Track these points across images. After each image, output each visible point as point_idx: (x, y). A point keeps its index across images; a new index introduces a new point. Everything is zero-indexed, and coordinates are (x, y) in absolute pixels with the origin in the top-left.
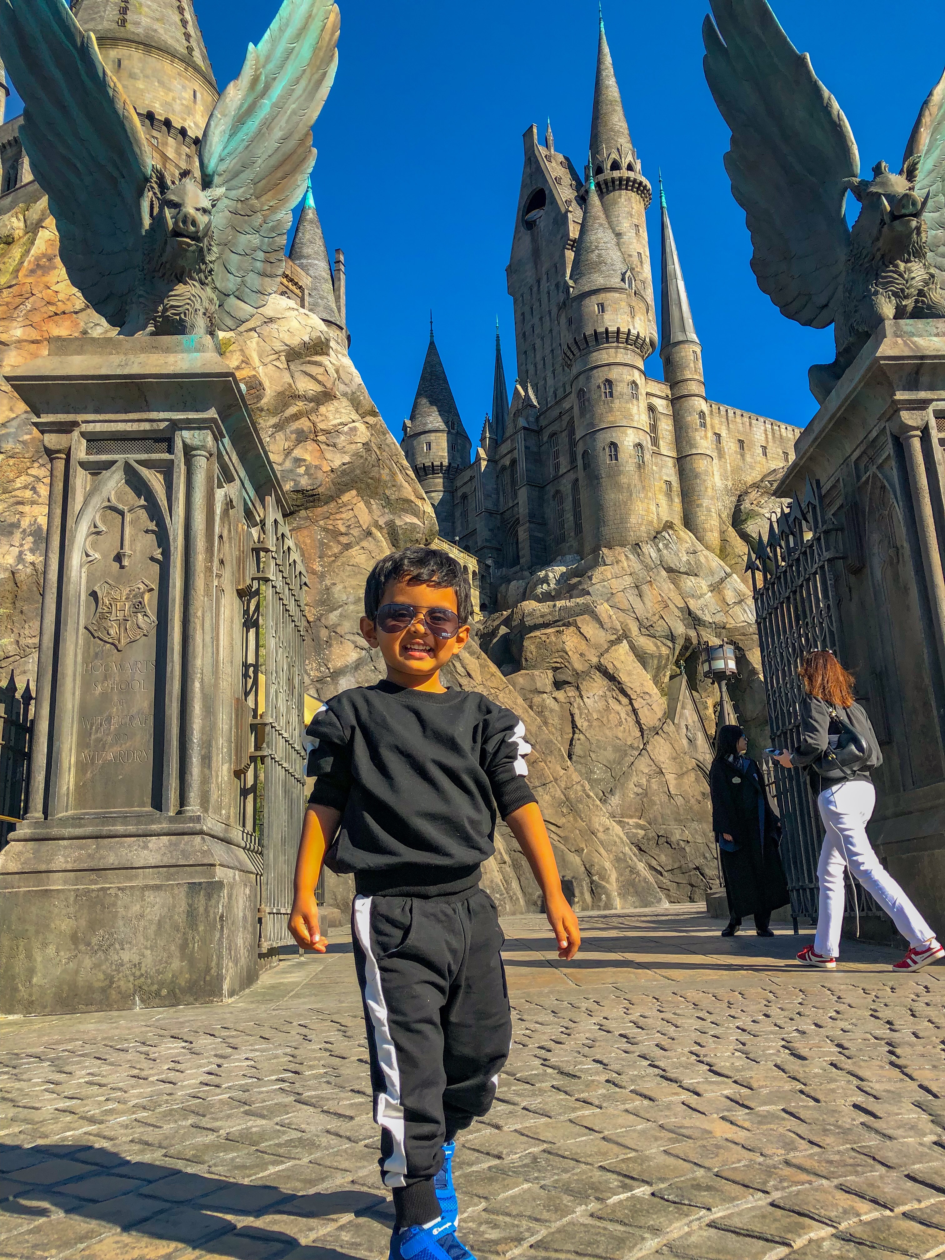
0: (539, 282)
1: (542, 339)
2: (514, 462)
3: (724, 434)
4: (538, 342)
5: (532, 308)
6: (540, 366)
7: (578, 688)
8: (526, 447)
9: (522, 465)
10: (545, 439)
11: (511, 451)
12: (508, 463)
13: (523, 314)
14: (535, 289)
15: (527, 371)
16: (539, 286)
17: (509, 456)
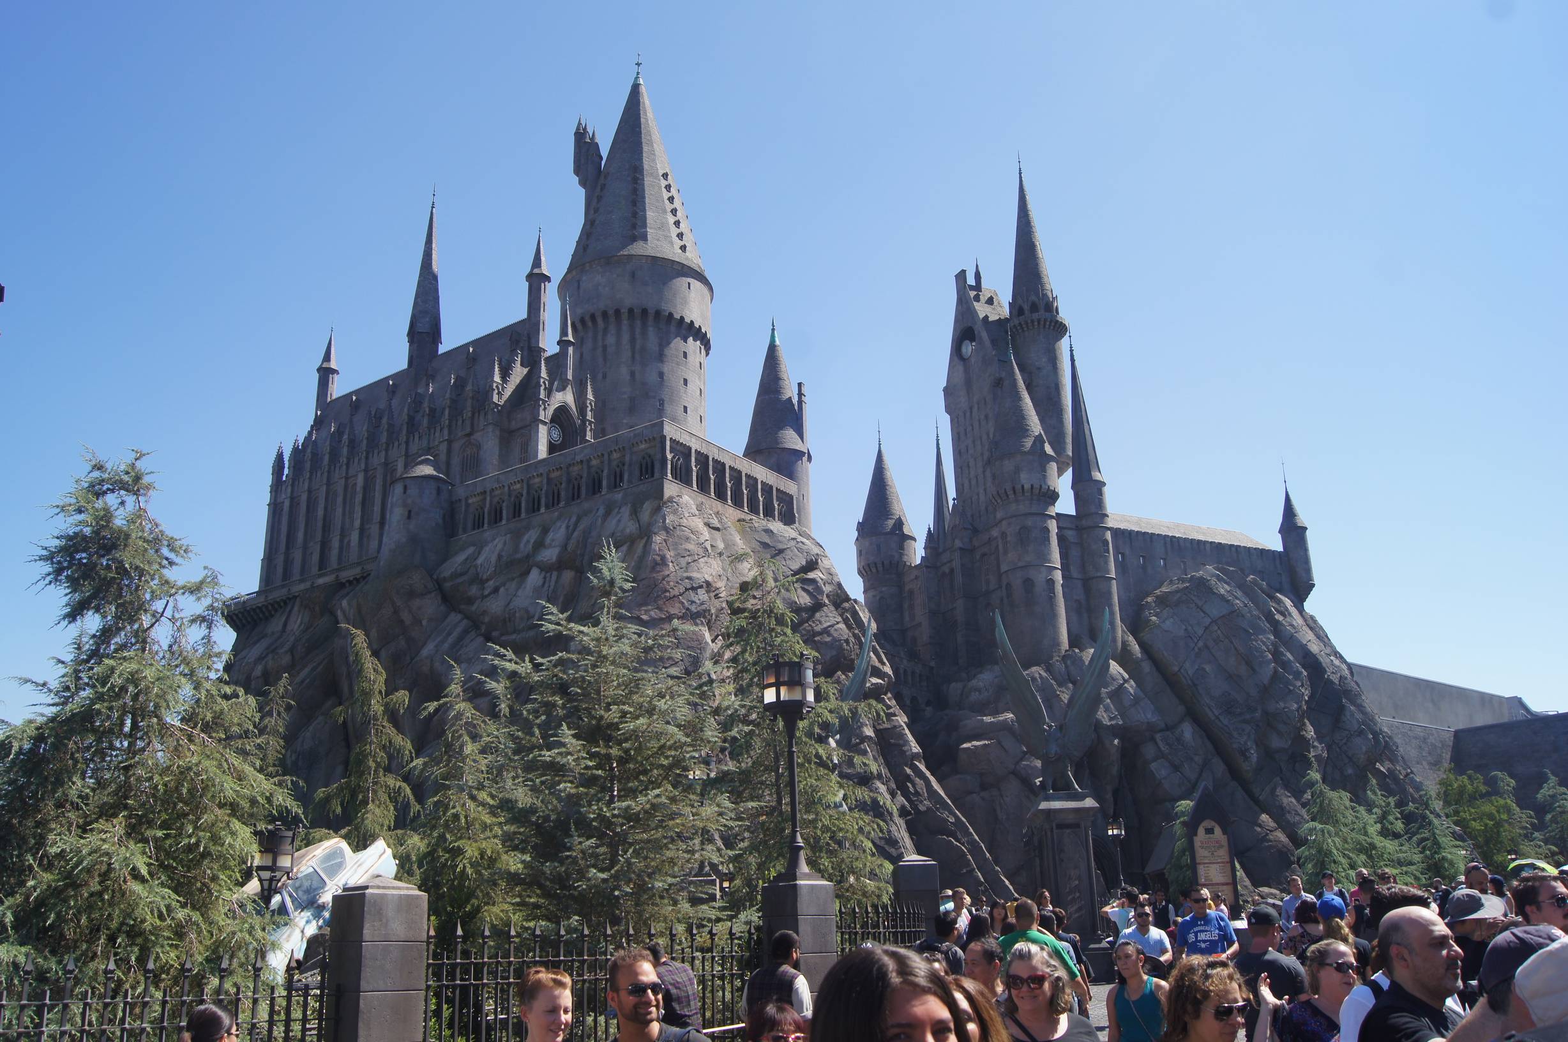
0: (971, 408)
1: (975, 460)
2: (952, 570)
3: (1127, 552)
4: (972, 463)
5: (965, 430)
6: (974, 482)
7: (999, 789)
8: (962, 565)
9: (959, 579)
10: (978, 557)
11: (949, 562)
12: (947, 571)
13: (958, 433)
14: (968, 414)
15: (963, 485)
16: (971, 412)
17: (948, 565)
